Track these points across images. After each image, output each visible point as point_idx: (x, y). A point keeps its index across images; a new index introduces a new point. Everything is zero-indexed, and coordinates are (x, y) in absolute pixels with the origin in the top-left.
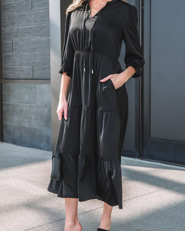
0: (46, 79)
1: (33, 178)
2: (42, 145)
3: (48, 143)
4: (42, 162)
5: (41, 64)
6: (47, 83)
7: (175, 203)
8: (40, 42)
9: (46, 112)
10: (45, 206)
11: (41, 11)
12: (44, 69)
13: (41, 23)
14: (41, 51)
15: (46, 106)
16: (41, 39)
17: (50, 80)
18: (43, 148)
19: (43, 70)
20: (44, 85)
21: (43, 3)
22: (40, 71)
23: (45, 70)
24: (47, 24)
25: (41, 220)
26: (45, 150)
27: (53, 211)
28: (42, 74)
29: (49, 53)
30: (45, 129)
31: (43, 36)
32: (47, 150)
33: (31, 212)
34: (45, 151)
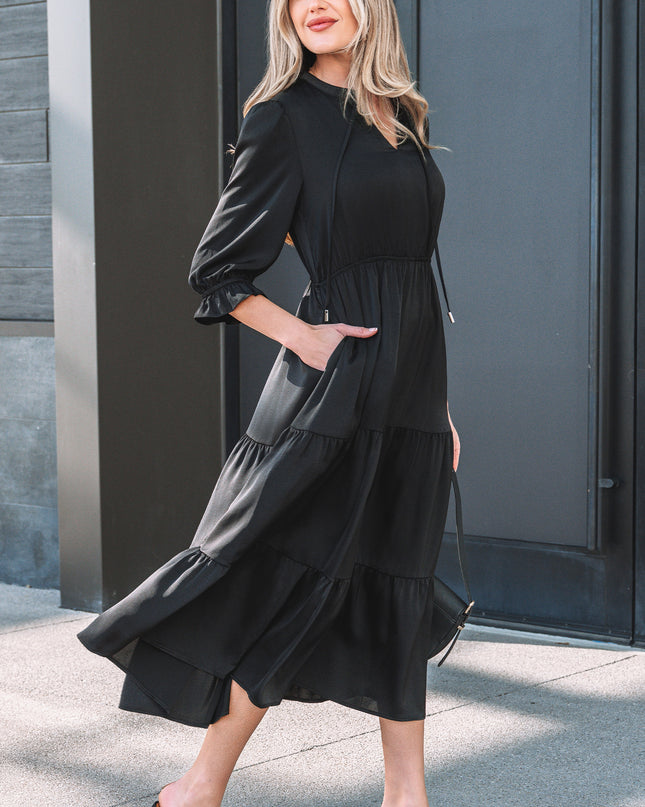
0: (29, 317)
1: (14, 678)
2: (14, 567)
3: (38, 556)
4: (27, 626)
5: (8, 263)
6: (32, 335)
7: (517, 740)
8: (6, 180)
9: (31, 440)
10: (84, 759)
11: (9, 62)
12: (19, 280)
13: (9, 108)
14: (10, 211)
15: (29, 420)
16: (8, 166)
17: (53, 321)
18: (18, 578)
19: (16, 283)
20: (22, 341)
21: (17, 35)
22: (7, 287)
23: (22, 283)
24: (30, 112)
25: (83, 799)
26: (24, 585)
27: (118, 772)
28: (11, 297)
29: (50, 221)
30: (27, 506)
31: (18, 155)
32: (35, 584)
33: (42, 776)
34: (27, 588)
